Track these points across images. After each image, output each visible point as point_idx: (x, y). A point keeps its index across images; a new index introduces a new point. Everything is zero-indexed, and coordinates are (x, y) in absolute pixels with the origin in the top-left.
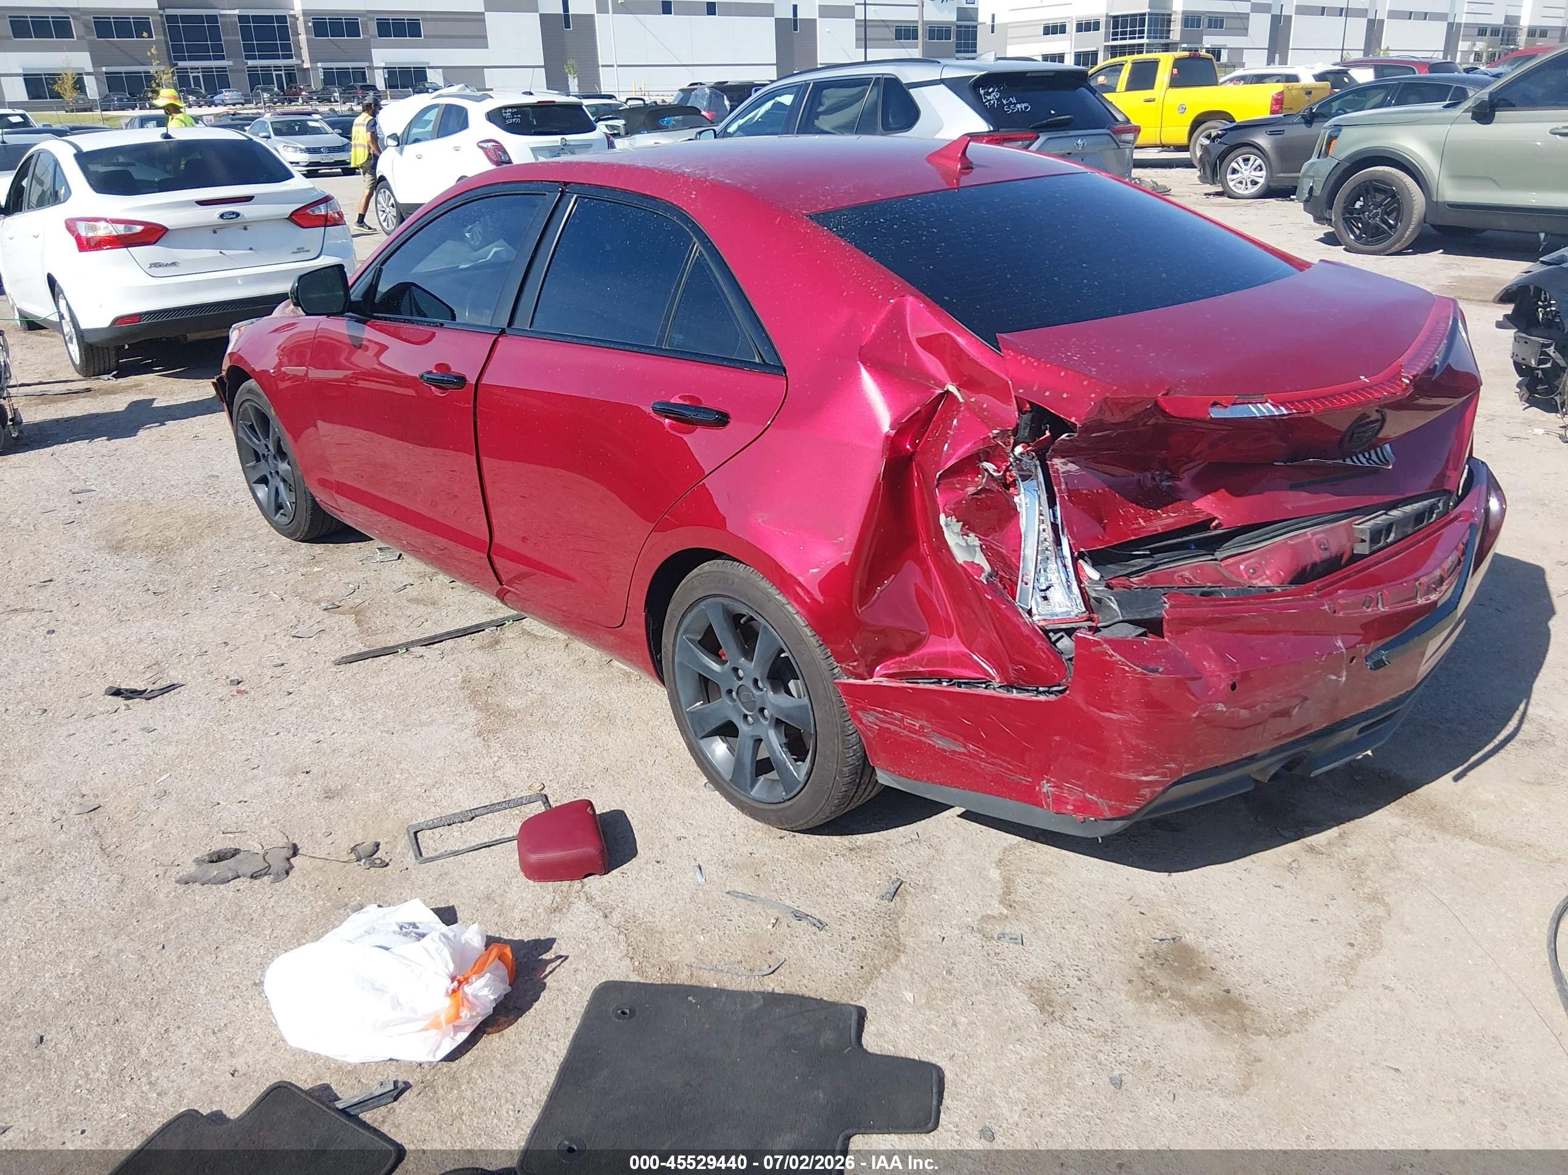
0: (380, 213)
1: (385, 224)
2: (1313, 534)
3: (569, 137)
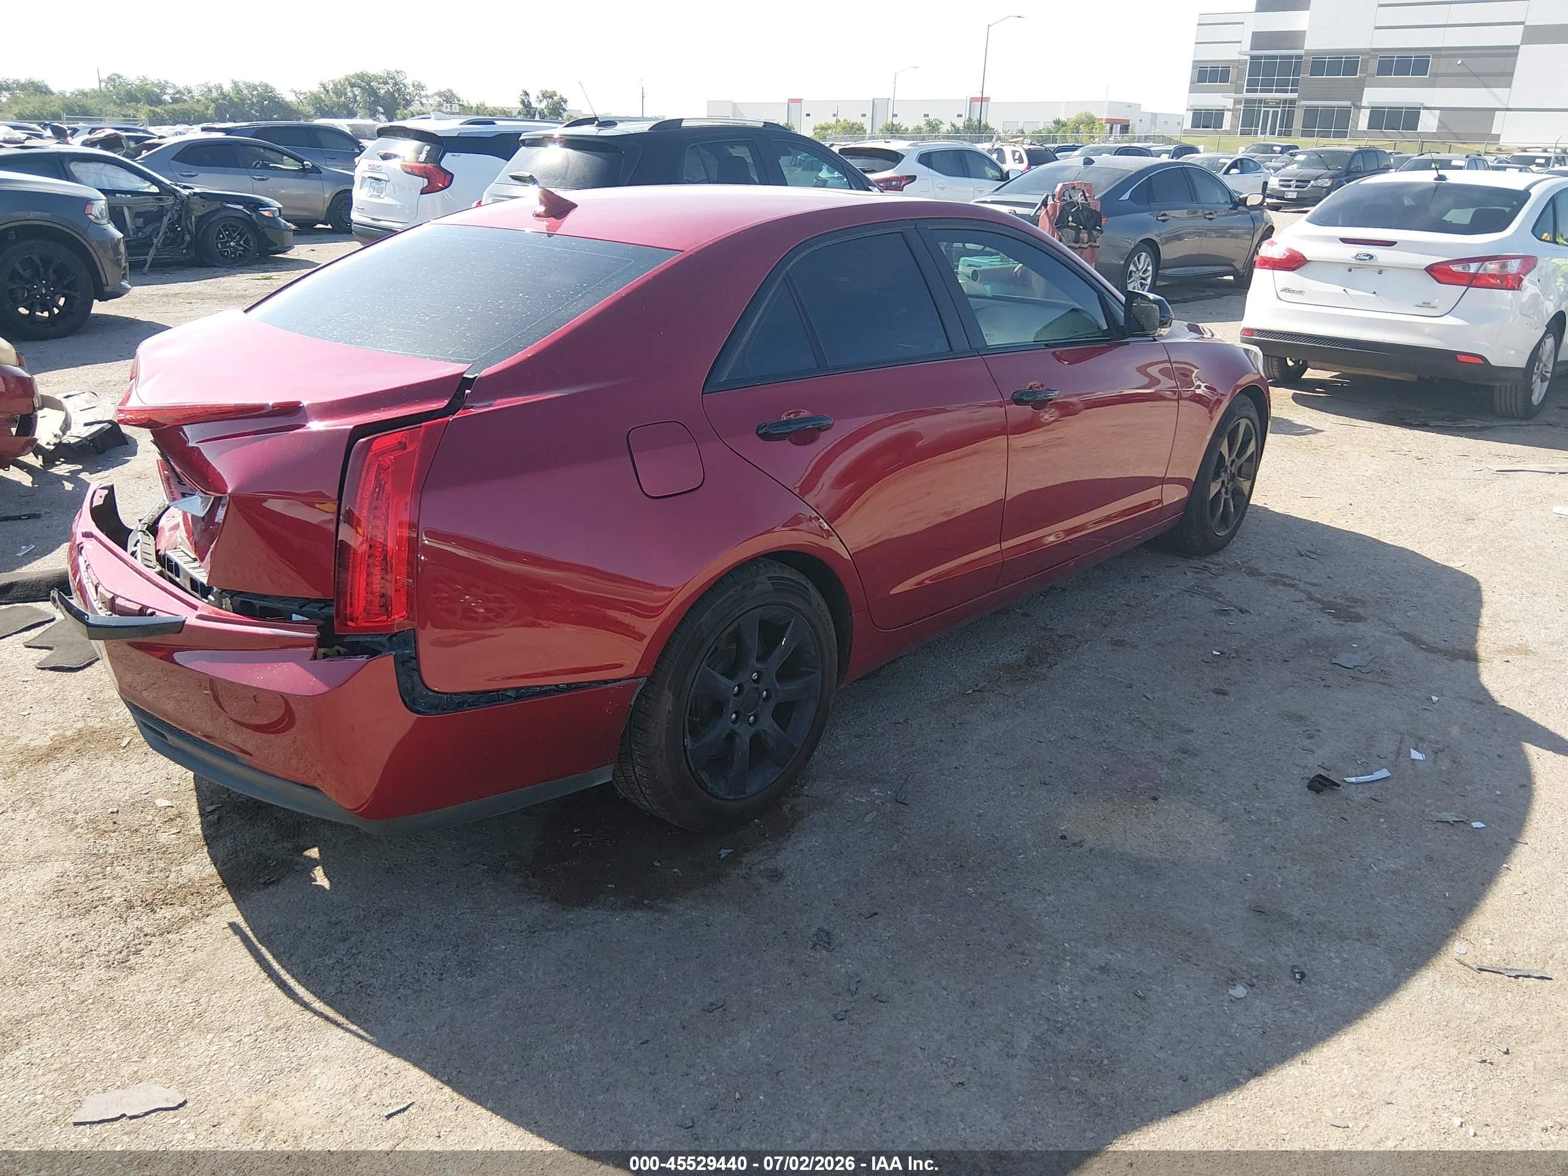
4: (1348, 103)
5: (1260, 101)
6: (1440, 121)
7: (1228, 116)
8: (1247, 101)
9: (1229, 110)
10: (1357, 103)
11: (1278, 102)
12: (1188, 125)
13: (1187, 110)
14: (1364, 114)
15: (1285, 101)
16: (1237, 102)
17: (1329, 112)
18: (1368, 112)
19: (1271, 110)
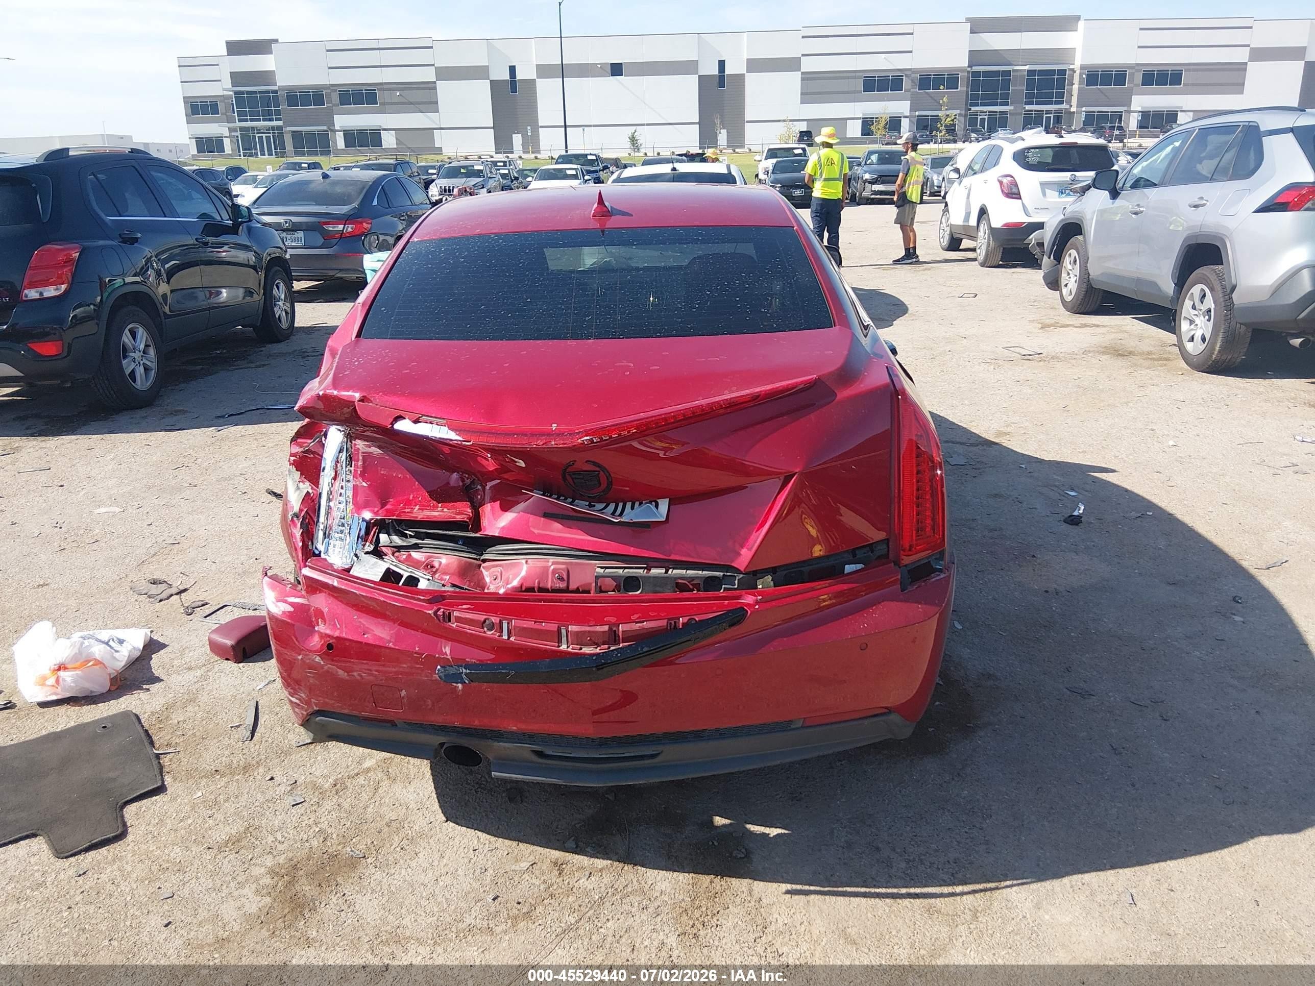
0: (941, 231)
1: (942, 240)
2: (553, 563)
3: (1077, 174)
4: (325, 128)
5: (253, 129)
6: (396, 139)
7: (227, 143)
8: (242, 129)
9: (226, 137)
10: (332, 128)
11: (269, 129)
12: (194, 151)
13: (190, 138)
14: (339, 136)
15: (273, 128)
16: (231, 130)
17: (312, 135)
18: (342, 134)
19: (264, 136)
